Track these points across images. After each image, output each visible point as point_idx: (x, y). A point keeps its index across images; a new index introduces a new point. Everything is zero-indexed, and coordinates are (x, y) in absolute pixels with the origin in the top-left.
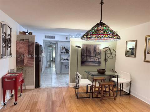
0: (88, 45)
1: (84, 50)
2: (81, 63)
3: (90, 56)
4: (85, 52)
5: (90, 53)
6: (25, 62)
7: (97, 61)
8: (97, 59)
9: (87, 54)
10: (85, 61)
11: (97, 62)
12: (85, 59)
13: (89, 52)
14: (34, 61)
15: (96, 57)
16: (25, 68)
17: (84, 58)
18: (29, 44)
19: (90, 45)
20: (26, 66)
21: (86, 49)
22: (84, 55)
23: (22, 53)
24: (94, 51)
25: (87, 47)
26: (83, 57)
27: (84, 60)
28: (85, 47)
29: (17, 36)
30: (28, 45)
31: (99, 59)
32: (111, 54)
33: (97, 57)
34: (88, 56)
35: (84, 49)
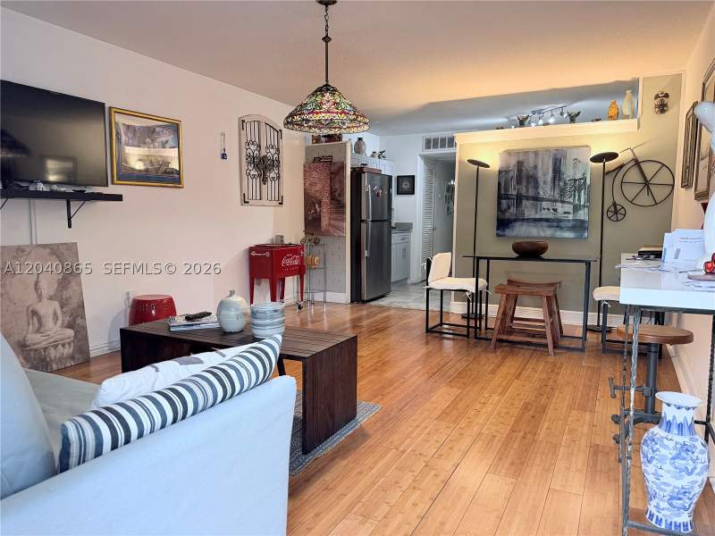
0: (526, 152)
1: (511, 174)
2: (498, 229)
3: (536, 199)
4: (514, 182)
5: (536, 187)
6: (325, 222)
7: (571, 217)
8: (569, 208)
9: (523, 192)
10: (515, 220)
11: (570, 224)
12: (513, 210)
13: (533, 180)
14: (344, 220)
15: (563, 202)
16: (323, 240)
17: (509, 208)
18: (334, 168)
19: (536, 153)
20: (327, 233)
21: (520, 171)
22: (507, 197)
23: (316, 199)
24: (554, 178)
25: (520, 164)
26: (504, 202)
27: (507, 215)
28: (513, 161)
29: (307, 148)
30: (332, 173)
31: (576, 208)
32: (647, 184)
33: (571, 200)
34: (527, 198)
35: (507, 172)
